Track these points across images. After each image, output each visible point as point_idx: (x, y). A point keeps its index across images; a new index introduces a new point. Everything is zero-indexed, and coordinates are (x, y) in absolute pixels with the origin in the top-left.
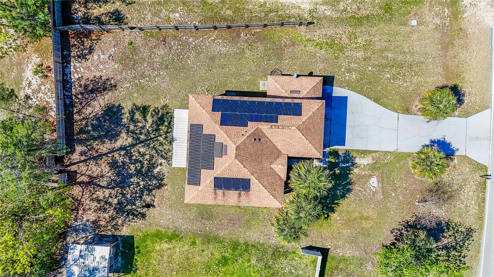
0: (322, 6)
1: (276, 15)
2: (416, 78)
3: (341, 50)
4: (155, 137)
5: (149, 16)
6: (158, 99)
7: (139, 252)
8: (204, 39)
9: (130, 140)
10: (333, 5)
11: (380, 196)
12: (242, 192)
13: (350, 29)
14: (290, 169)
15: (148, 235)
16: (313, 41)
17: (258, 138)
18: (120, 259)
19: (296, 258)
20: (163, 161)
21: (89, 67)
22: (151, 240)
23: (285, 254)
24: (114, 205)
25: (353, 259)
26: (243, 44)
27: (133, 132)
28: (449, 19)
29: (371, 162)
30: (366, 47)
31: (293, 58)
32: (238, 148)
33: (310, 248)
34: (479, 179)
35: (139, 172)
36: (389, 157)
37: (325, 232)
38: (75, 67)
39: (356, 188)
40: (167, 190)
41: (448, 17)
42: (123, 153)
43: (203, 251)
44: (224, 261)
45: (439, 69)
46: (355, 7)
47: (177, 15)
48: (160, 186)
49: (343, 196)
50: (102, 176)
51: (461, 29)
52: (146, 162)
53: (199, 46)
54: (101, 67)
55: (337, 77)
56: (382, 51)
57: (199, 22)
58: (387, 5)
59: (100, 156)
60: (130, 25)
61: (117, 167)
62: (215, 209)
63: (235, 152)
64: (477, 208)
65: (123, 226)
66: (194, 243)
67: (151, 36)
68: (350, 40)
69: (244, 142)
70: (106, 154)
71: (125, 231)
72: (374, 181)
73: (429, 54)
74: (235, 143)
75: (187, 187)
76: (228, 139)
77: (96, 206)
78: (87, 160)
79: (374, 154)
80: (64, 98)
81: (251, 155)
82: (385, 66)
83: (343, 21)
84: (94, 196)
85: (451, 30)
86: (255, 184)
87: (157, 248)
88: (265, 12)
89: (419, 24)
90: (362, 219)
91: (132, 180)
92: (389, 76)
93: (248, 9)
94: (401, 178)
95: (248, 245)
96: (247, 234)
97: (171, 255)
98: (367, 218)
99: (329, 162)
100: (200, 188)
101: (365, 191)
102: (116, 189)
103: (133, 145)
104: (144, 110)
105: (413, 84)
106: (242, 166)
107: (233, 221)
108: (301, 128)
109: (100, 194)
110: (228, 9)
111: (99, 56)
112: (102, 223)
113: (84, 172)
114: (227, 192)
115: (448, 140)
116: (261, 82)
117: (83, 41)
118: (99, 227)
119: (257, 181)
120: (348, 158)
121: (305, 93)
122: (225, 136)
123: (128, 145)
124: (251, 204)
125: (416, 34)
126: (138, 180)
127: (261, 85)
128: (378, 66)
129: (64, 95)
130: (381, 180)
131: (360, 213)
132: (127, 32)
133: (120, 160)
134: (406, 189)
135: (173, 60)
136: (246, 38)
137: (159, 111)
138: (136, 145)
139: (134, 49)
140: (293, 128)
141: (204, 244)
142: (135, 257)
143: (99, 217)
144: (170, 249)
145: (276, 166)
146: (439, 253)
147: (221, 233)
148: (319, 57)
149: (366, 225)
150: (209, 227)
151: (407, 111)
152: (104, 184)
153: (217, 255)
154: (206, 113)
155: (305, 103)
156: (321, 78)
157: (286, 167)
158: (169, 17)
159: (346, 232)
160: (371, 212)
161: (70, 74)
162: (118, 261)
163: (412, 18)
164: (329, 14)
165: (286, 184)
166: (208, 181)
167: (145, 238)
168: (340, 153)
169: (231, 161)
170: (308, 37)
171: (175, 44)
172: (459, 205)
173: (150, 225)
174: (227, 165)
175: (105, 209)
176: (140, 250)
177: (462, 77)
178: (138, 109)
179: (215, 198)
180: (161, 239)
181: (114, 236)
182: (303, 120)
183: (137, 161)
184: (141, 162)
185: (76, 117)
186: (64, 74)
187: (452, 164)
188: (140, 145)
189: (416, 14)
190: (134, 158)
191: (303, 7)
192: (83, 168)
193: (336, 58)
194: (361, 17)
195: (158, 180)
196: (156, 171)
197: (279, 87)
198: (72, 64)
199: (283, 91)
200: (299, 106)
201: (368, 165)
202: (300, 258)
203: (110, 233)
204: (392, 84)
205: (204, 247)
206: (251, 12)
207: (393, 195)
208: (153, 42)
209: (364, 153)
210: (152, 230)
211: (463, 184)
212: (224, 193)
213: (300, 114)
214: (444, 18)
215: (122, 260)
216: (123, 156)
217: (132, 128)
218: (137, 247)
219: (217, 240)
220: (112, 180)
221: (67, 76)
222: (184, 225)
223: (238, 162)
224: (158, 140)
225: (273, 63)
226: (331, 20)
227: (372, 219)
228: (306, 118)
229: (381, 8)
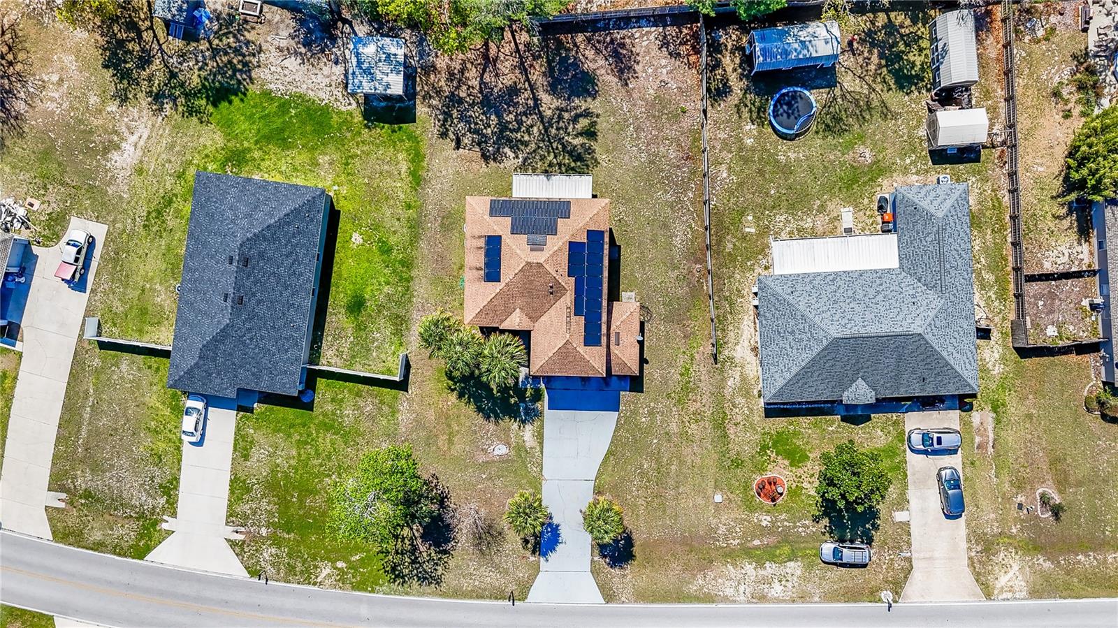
0: (739, 374)
1: (726, 312)
2: (643, 503)
3: (679, 401)
4: (553, 148)
5: (722, 135)
6: (608, 151)
7: (394, 131)
8: (692, 213)
9: (549, 113)
10: (740, 389)
11: (481, 458)
12: (483, 272)
13: (708, 413)
14: (514, 333)
15: (418, 142)
16: (692, 364)
17: (555, 291)
18: (383, 104)
19: (393, 347)
20: (521, 160)
21: (649, 53)
22: (411, 146)
23: (398, 333)
24: (456, 93)
25: (395, 424)
26: (686, 267)
27: (560, 118)
28: (725, 545)
29: (528, 445)
30: (684, 434)
31: (667, 336)
32: (540, 265)
33: (407, 366)
34: (509, 590)
35: (503, 127)
36: (535, 469)
37: (430, 386)
38: (650, 33)
39: (492, 426)
40: (481, 168)
41: (728, 544)
42: (531, 102)
43: (398, 220)
44: (386, 250)
45: (656, 534)
46: (739, 418)
47: (725, 175)
48: (485, 157)
49: (479, 409)
50: (497, 75)
51: (711, 562)
52: (519, 136)
53: (682, 207)
54: (650, 70)
55: (641, 396)
56: (679, 458)
57: (715, 205)
58: (742, 462)
59: (525, 71)
60: (709, 108)
61: (510, 95)
62: (457, 235)
63: (535, 261)
64: (469, 589)
65: (429, 107)
66: (409, 207)
67: (695, 138)
68: (694, 414)
69: (547, 273)
70: (528, 80)
71: (421, 110)
72: (501, 450)
73: (675, 520)
74: (547, 261)
75: (488, 199)
76: (551, 252)
77: (455, 68)
78: (520, 54)
79: (538, 448)
80: (605, 20)
81: (531, 282)
82: (658, 461)
83: (720, 403)
84: (469, 65)
85: (710, 548)
86: (494, 288)
87: (401, 156)
88: (730, 296)
89: (717, 505)
90: (450, 435)
91: (493, 117)
92: (645, 466)
93: (733, 273)
94: (506, 486)
95: (409, 282)
96: (424, 280)
97: (391, 175)
98: (450, 442)
99: (526, 389)
100: (487, 217)
101: (488, 438)
102: (479, 95)
103: (541, 117)
104: (590, 134)
105: (635, 499)
106: (517, 271)
107: (440, 259)
108: (568, 346)
109: (472, 73)
110: (734, 245)
111: (665, 66)
112: (432, 77)
113: (502, 50)
114: (483, 252)
115: (559, 548)
116: (633, 294)
117: (685, 43)
118: (427, 74)
119: (498, 290)
120: (533, 415)
121: (617, 352)
122: (556, 248)
123: (541, 109)
124: (467, 285)
125: (704, 502)
126: (492, 126)
127: (629, 293)
128: (659, 452)
129: (610, 20)
130: (503, 460)
131: (458, 431)
132: (700, 105)
133: (521, 100)
134: (492, 493)
135: (662, 171)
136: (694, 271)
137: (589, 154)
138: (542, 122)
139: (676, 116)
140: (568, 336)
141: (408, 221)
142: (387, 126)
143: (439, 72)
144: (399, 174)
145: (518, 315)
146: (406, 541)
147: (422, 244)
148: (669, 372)
149: (442, 440)
150: (432, 226)
151: (598, 491)
152: (487, 78)
153: (393, 240)
154: (584, 222)
155: (602, 350)
156: (637, 373)
157: (517, 328)
158: (721, 164)
159: (431, 415)
160: (457, 449)
161: (639, 27)
162: (381, 101)
163: (725, 496)
164: (729, 384)
165: (495, 330)
166: (495, 228)
167: (412, 137)
168: (538, 405)
169: (523, 256)
170: (697, 356)
171: (684, 172)
172: (472, 565)
173: (432, 145)
174: (518, 252)
175: (452, 81)
176: (396, 132)
177: (647, 565)
178: (593, 124)
179: (474, 237)
180: (413, 161)
181: (415, 94)
182: (578, 349)
183: (520, 123)
184: (519, 128)
185: (580, 38)
186: (639, 18)
187: (528, 553)
188: (541, 127)
189: (731, 501)
190: (524, 118)
191: (738, 348)
192: (508, 48)
193: (669, 396)
194: (725, 427)
195: (494, 155)
196: (507, 150)
197: (624, 317)
198: (653, 29)
199: (618, 323)
200: (597, 343)
201: (524, 441)
202: (394, 353)
203: (418, 89)
204: (635, 471)
205: (404, 221)
206: (729, 277)
207: (484, 477)
208: (686, 142)
209: (540, 436)
210: (424, 148)
211: (501, 570)
212: (481, 248)
213: (588, 342)
214: (726, 539)
215: (382, 108)
216: (527, 104)
217: (566, 115)
218: (400, 128)
219: (414, 239)
220: (492, 89)
221: (636, 22)
222: (434, 191)
223: (522, 266)
224: (549, 152)
225: (659, 310)
226: (721, 386)
227: (449, 448)
228: (581, 352)
229: (738, 454)
